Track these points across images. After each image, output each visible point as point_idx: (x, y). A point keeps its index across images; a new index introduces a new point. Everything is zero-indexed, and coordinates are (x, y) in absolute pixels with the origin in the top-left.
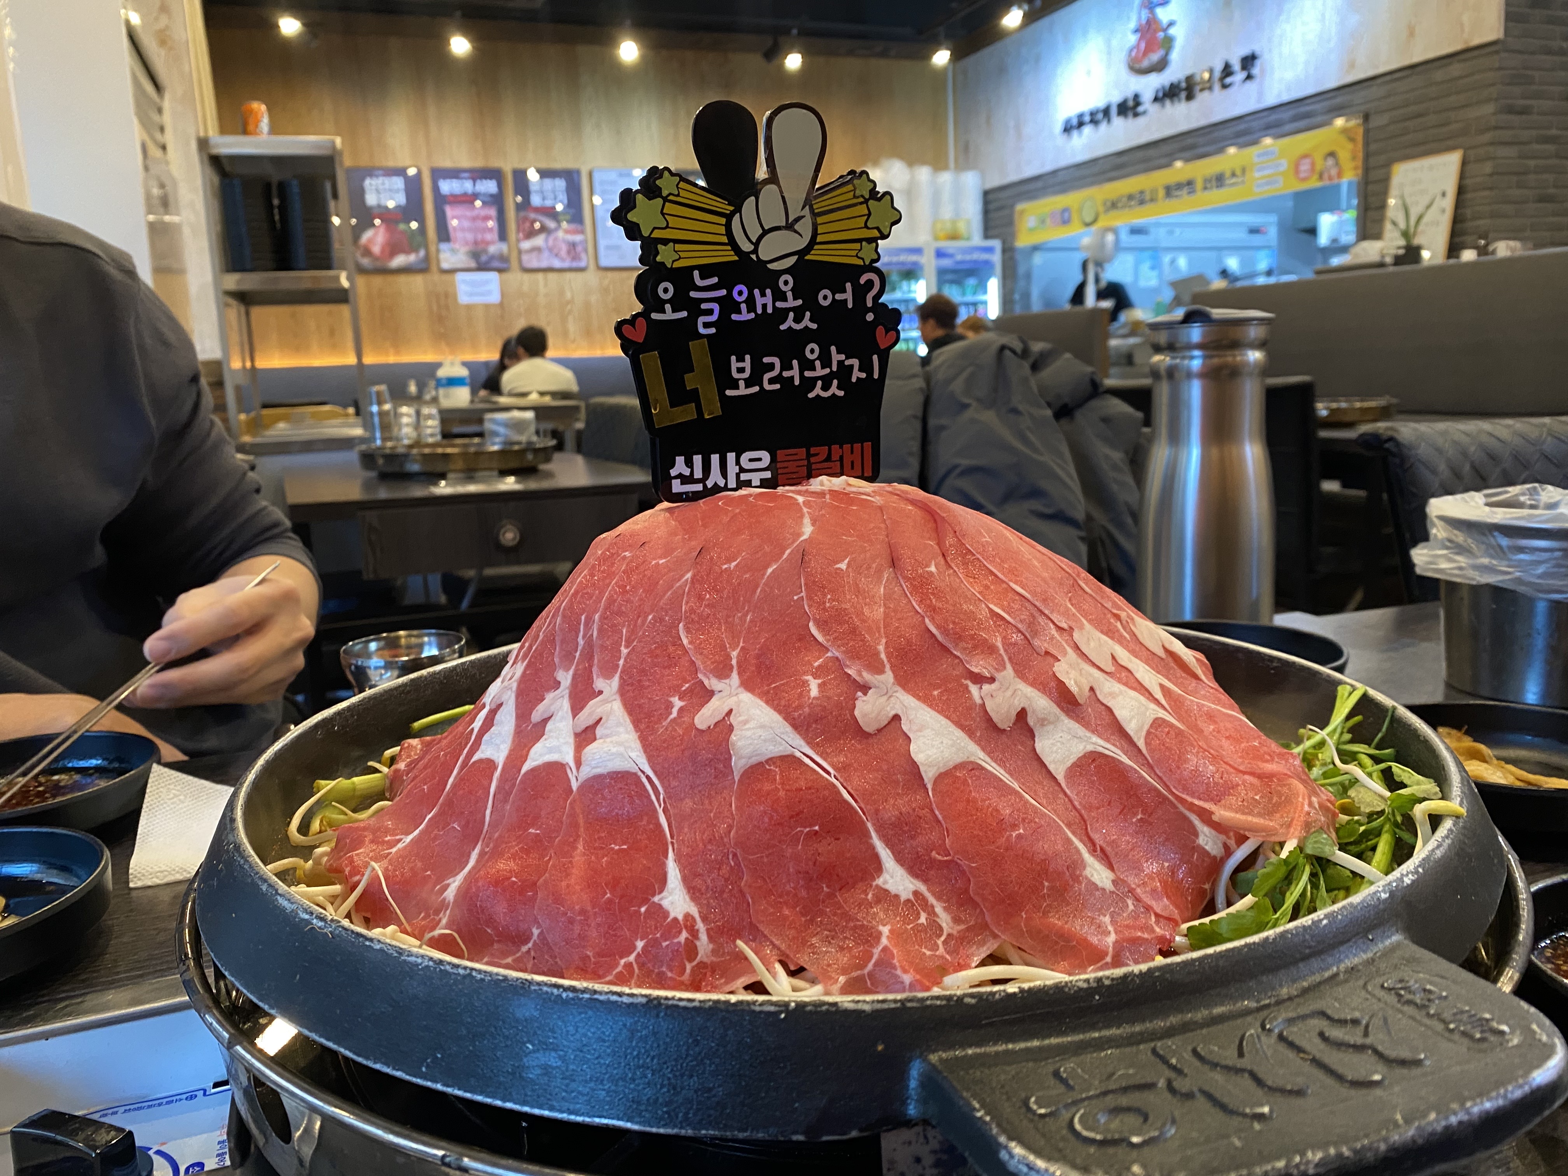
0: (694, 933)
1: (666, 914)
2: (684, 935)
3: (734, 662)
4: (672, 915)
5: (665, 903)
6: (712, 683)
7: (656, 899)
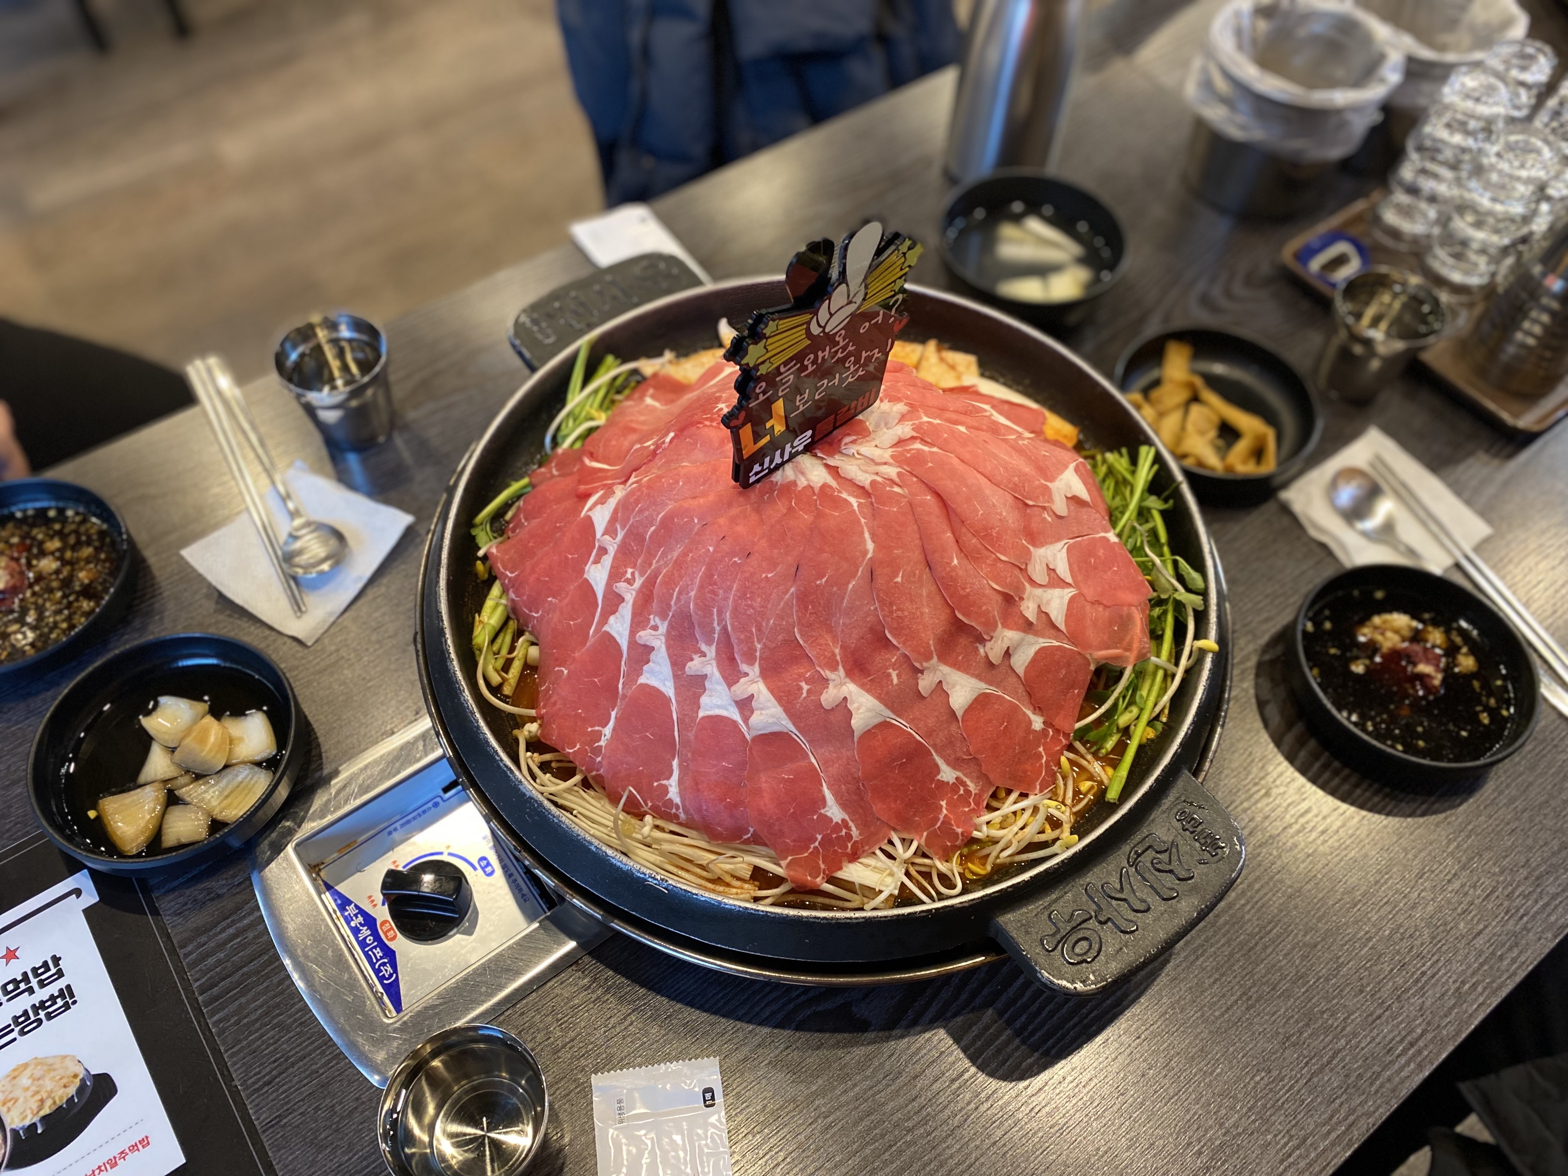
0: (849, 828)
1: (831, 820)
2: (844, 831)
3: (838, 658)
4: (835, 820)
5: (829, 814)
6: (827, 674)
7: (822, 811)
